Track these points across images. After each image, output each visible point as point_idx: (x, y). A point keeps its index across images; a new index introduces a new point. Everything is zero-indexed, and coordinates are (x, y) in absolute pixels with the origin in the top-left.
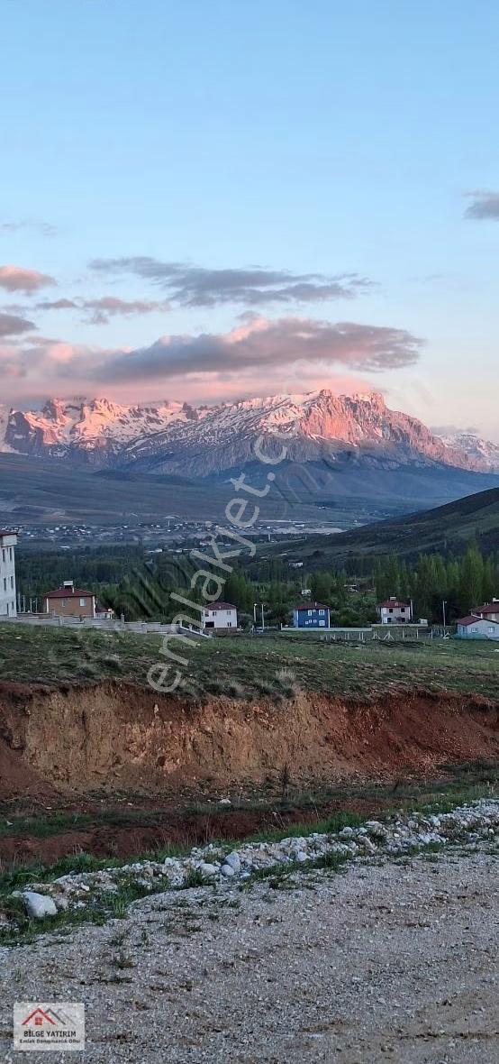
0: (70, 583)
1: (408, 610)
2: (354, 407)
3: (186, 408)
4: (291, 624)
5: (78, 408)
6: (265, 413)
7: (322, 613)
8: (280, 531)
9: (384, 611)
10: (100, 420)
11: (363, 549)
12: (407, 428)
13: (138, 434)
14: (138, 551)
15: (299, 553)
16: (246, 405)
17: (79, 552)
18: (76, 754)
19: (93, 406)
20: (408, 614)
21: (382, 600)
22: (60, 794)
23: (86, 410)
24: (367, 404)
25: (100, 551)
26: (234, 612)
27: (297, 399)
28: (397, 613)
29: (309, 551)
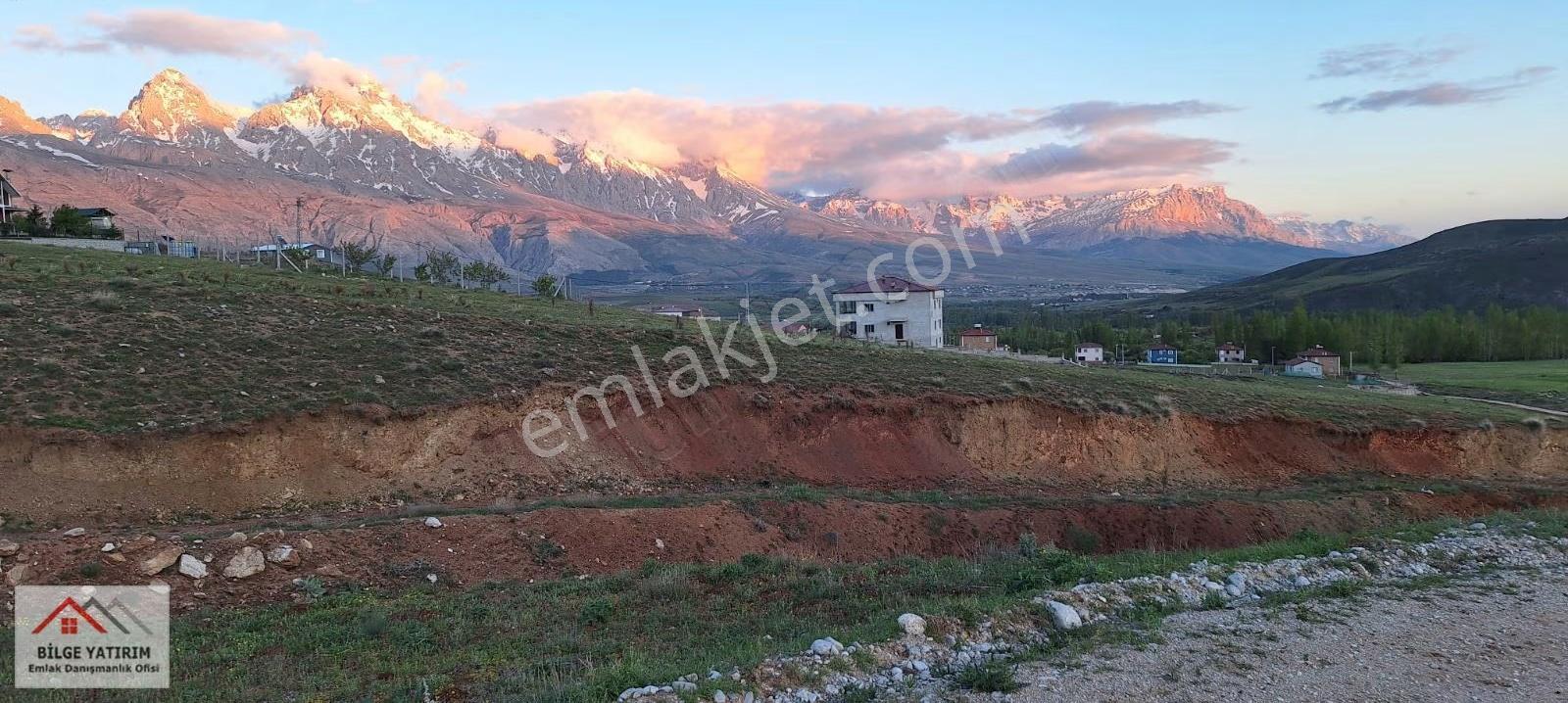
0: (979, 325)
1: (1242, 353)
2: (1200, 197)
3: (1066, 200)
4: (1146, 361)
5: (986, 202)
6: (1126, 202)
7: (1171, 352)
8: (1136, 291)
9: (1222, 352)
10: (1001, 210)
11: (1202, 306)
12: (1243, 213)
13: (1029, 219)
14: (1027, 304)
15: (1152, 308)
16: (1113, 197)
17: (982, 304)
18: (997, 449)
19: (997, 200)
20: (1242, 355)
21: (1220, 345)
22: (987, 478)
23: (992, 203)
24: (1210, 194)
25: (999, 304)
26: (1101, 350)
27: (1153, 192)
28: (1233, 354)
29: (1159, 306)
